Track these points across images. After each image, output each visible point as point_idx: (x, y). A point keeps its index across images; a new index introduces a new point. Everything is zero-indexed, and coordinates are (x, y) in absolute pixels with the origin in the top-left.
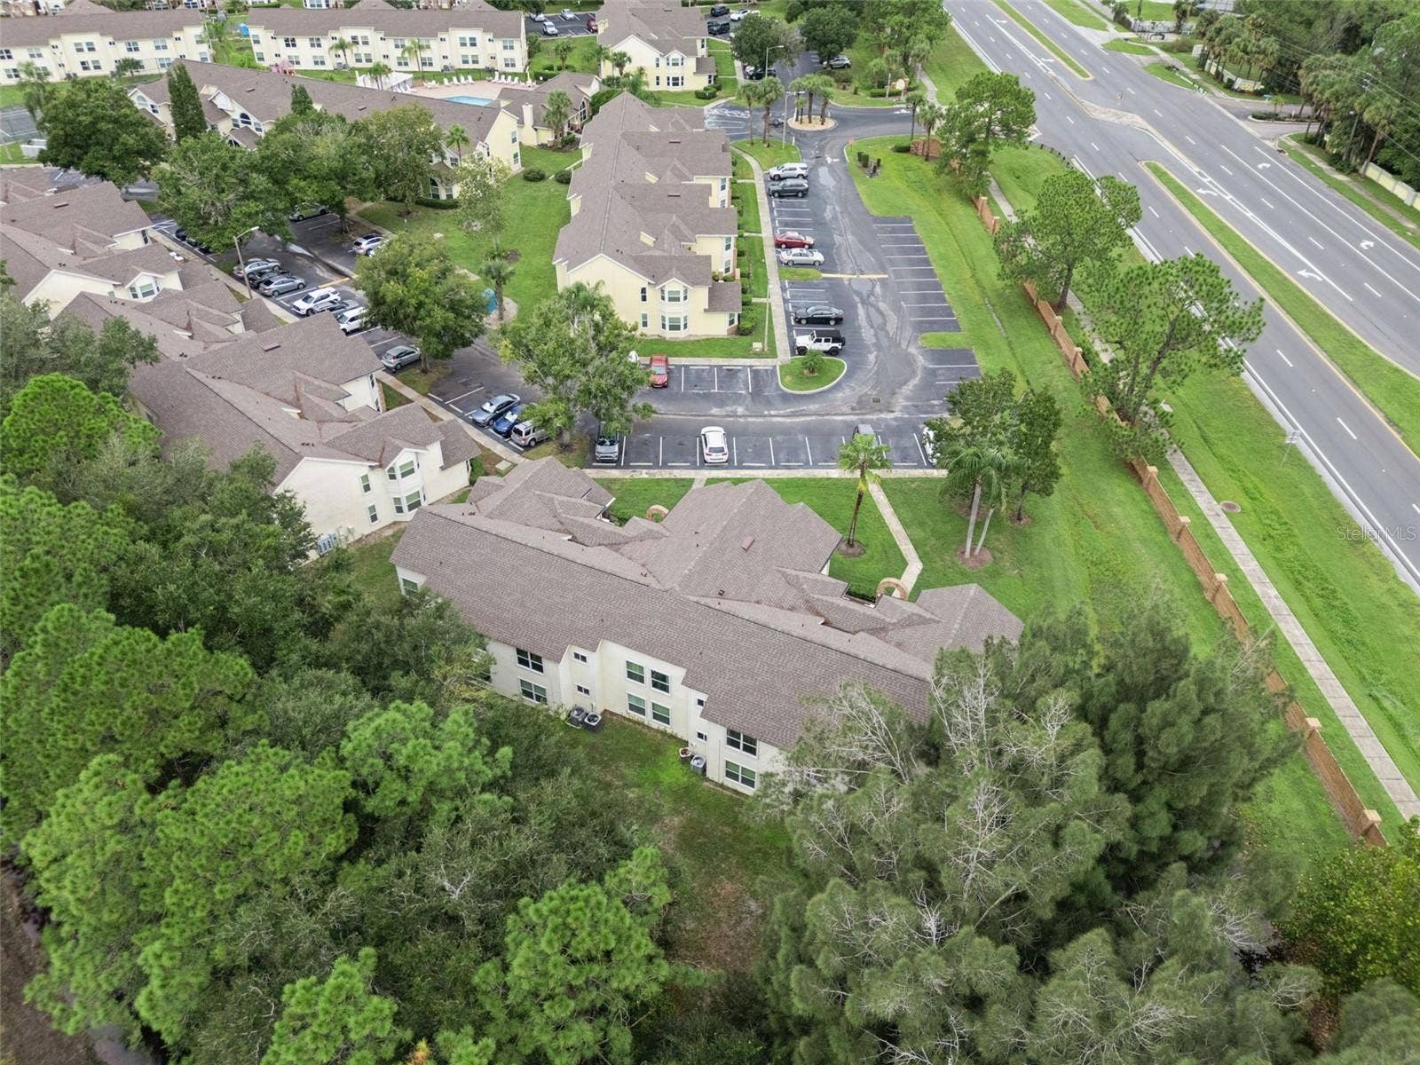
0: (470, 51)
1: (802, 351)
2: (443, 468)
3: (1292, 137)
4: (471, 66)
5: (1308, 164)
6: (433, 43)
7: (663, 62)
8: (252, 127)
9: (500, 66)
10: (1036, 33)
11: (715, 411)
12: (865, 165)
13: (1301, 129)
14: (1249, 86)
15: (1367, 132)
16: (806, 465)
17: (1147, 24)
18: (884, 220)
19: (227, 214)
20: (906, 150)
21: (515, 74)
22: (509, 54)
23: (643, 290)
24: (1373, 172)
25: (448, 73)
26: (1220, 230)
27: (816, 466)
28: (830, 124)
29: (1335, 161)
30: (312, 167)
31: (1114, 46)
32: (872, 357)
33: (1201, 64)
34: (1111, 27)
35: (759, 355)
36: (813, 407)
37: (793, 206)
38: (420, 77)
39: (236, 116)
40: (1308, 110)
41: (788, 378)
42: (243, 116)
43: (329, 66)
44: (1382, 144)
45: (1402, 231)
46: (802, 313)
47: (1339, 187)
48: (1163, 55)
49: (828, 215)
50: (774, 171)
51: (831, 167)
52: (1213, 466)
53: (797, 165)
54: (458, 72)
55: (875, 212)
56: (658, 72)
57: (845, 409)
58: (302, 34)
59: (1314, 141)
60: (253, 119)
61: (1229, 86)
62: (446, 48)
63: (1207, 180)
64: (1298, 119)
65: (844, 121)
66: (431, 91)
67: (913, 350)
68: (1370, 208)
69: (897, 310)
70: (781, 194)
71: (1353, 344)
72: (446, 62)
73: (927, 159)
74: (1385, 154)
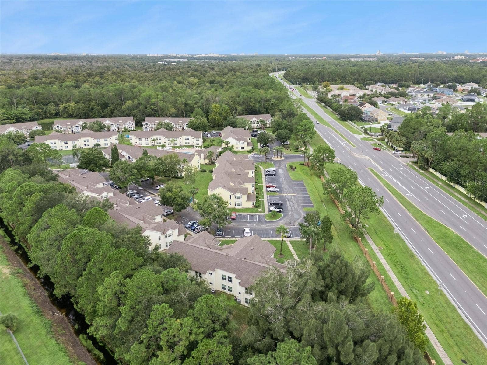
0: (187, 141)
1: (271, 211)
2: (178, 236)
3: (410, 162)
4: (187, 145)
5: (414, 168)
6: (178, 139)
7: (238, 143)
8: (131, 160)
9: (195, 145)
10: (341, 136)
11: (248, 225)
12: (292, 168)
13: (412, 159)
14: (400, 149)
15: (427, 160)
16: (271, 237)
17: (373, 133)
18: (295, 181)
19: (126, 179)
20: (303, 165)
21: (199, 147)
22: (198, 142)
23: (231, 196)
24: (431, 170)
25: (181, 147)
26: (386, 184)
27: (273, 237)
28: (283, 158)
29: (421, 167)
30: (148, 168)
31: (364, 139)
32: (290, 213)
33: (387, 143)
34: (363, 134)
35: (260, 212)
36: (274, 224)
37: (271, 178)
38: (174, 148)
39: (127, 157)
40: (412, 155)
41: (267, 218)
42: (129, 157)
43: (150, 145)
44: (431, 163)
45: (437, 185)
46: (272, 202)
47: (422, 174)
48: (377, 141)
49: (281, 180)
50: (267, 170)
51: (283, 169)
52: (377, 239)
53: (273, 168)
54: (184, 146)
55: (293, 179)
56: (237, 146)
58: (143, 137)
59: (415, 163)
60: (131, 158)
61: (394, 149)
62: (181, 140)
63: (385, 172)
64: (413, 157)
65: (287, 158)
66: (176, 150)
67: (301, 212)
68: (429, 179)
69: (297, 202)
70: (268, 175)
71: (418, 211)
72: (181, 144)
73: (308, 167)
74: (432, 165)
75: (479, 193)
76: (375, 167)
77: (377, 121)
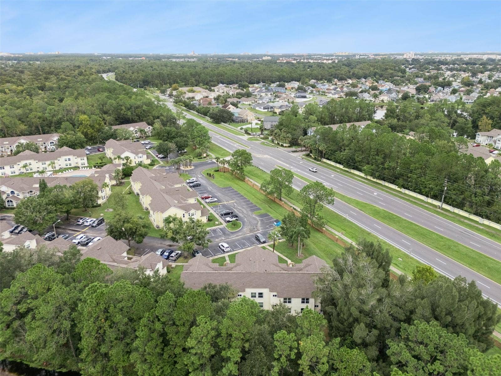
0: (68, 162)
1: (229, 221)
3: (303, 155)
4: (69, 166)
5: (310, 161)
6: (56, 161)
7: (136, 157)
8: (16, 195)
9: (80, 165)
10: (229, 139)
11: (217, 240)
12: (210, 176)
13: (304, 153)
14: (287, 145)
15: (321, 152)
16: (249, 246)
17: (254, 133)
18: (224, 188)
19: (43, 219)
20: (218, 171)
21: (84, 167)
22: (83, 161)
23: (184, 214)
24: (325, 160)
25: (61, 170)
26: (302, 178)
28: (193, 167)
29: (315, 159)
31: (249, 139)
32: (245, 219)
33: (273, 141)
34: (246, 135)
35: (218, 225)
36: (240, 234)
37: (199, 189)
38: (56, 172)
39: (9, 192)
40: (304, 149)
41: (230, 228)
42: (12, 192)
43: (17, 173)
44: (325, 154)
45: (338, 172)
46: (222, 213)
47: (318, 164)
48: (262, 140)
49: (209, 189)
50: (188, 181)
51: (201, 177)
52: (333, 226)
53: (194, 179)
54: (67, 169)
55: (221, 187)
56: (135, 160)
57: (248, 232)
58: (6, 165)
59: (308, 155)
60: (16, 192)
61: (282, 146)
62: (60, 163)
63: (292, 167)
64: (301, 151)
65: (196, 166)
66: (60, 175)
67: (254, 216)
68: (328, 168)
69: (243, 208)
70: (194, 186)
71: (344, 196)
72: (60, 167)
73: (224, 172)
74: (326, 156)
75: (377, 174)
76: (280, 164)
77: (247, 121)
